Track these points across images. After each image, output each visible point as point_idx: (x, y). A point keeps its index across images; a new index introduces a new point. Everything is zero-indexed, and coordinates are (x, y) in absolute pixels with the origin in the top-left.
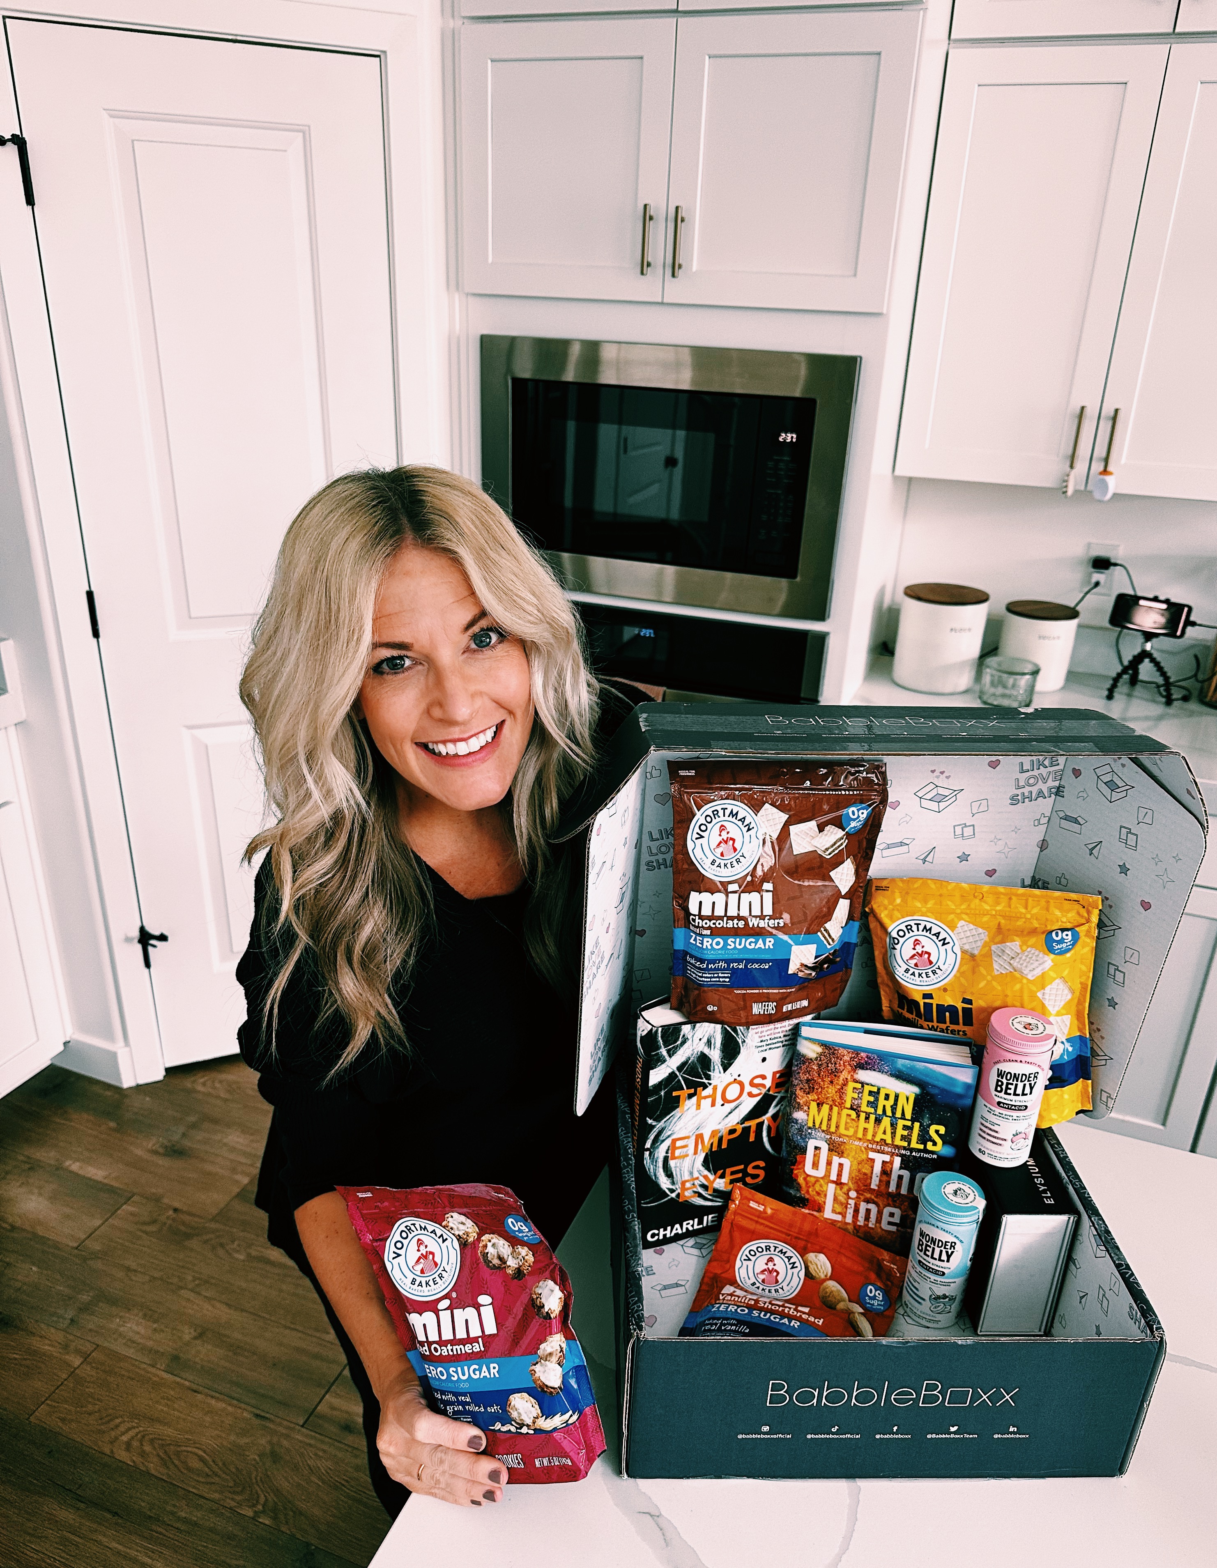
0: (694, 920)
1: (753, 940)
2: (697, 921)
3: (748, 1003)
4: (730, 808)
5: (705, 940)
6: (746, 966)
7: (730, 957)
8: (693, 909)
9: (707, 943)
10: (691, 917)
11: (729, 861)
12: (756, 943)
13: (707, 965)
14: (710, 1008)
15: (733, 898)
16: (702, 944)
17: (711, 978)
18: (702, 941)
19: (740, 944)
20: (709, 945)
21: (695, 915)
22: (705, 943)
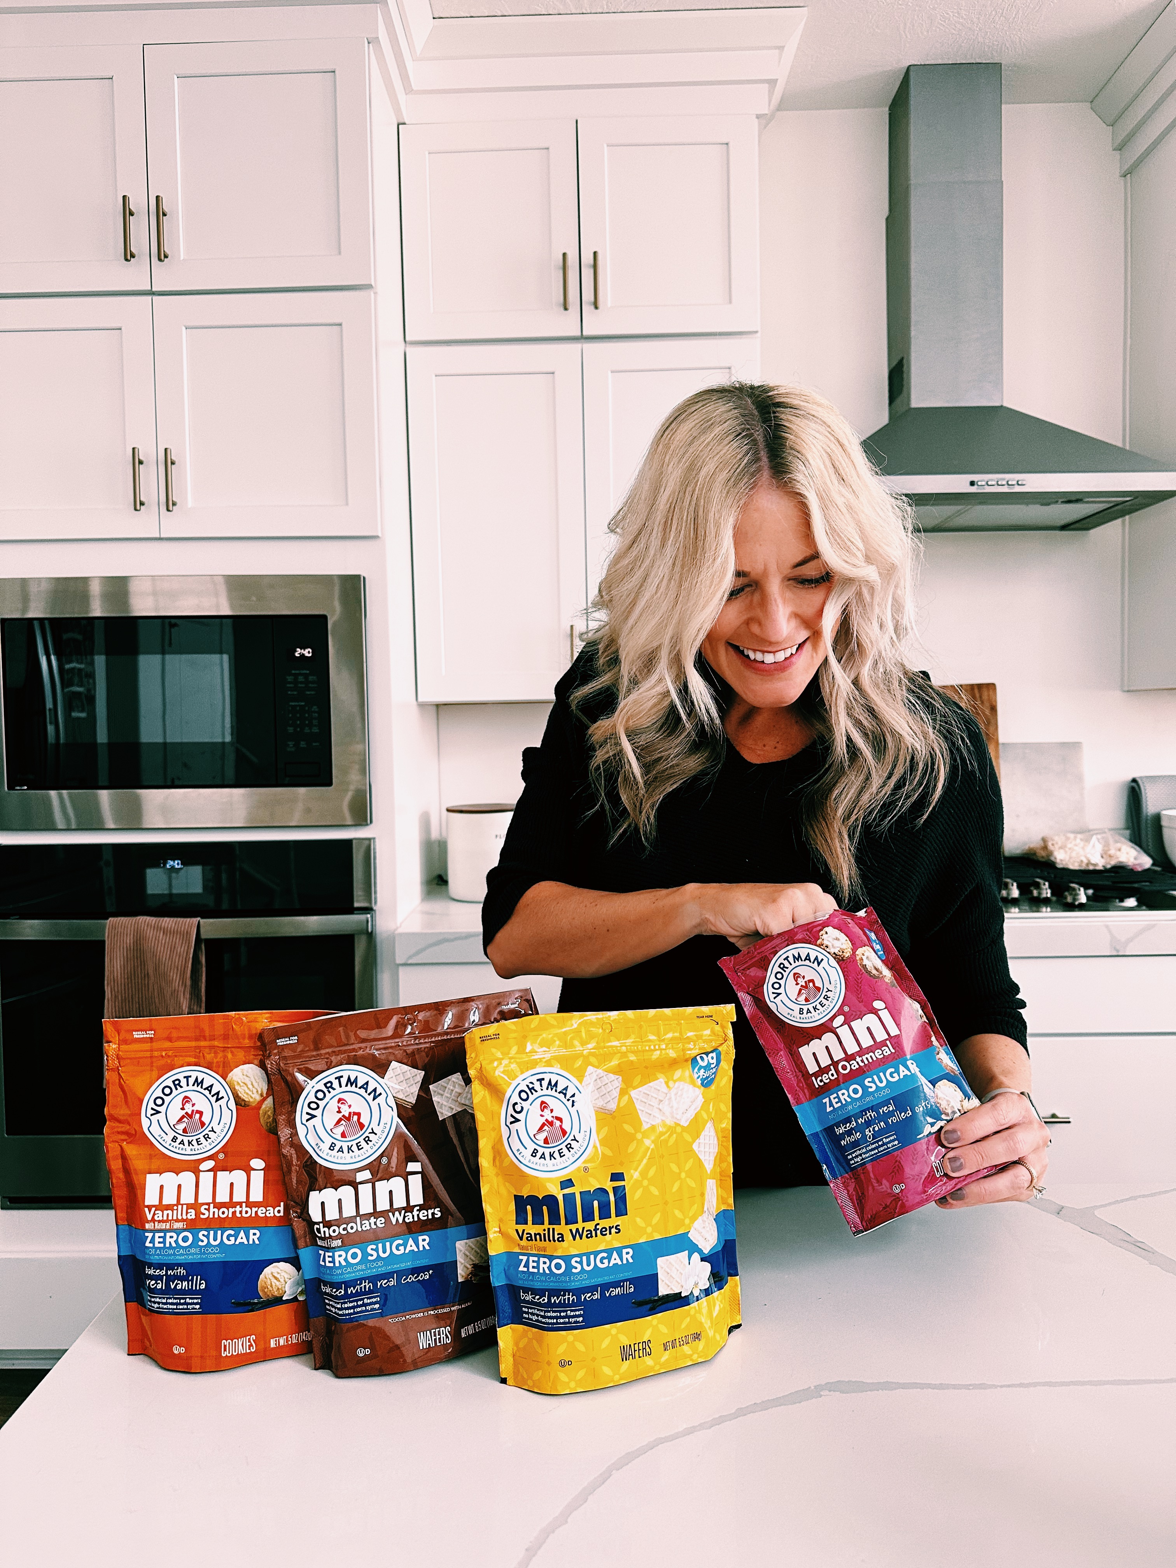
0: (319, 1230)
1: (401, 1242)
2: (322, 1230)
3: (412, 1335)
4: (345, 1075)
5: (337, 1254)
6: (398, 1280)
7: (374, 1272)
8: (315, 1215)
9: (340, 1257)
10: (316, 1226)
11: (354, 1143)
12: (405, 1245)
13: (346, 1291)
14: (361, 1353)
15: (365, 1190)
16: (333, 1262)
17: (353, 1307)
18: (333, 1257)
19: (384, 1252)
20: (342, 1259)
21: (318, 1223)
22: (337, 1259)
